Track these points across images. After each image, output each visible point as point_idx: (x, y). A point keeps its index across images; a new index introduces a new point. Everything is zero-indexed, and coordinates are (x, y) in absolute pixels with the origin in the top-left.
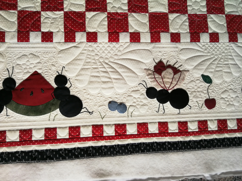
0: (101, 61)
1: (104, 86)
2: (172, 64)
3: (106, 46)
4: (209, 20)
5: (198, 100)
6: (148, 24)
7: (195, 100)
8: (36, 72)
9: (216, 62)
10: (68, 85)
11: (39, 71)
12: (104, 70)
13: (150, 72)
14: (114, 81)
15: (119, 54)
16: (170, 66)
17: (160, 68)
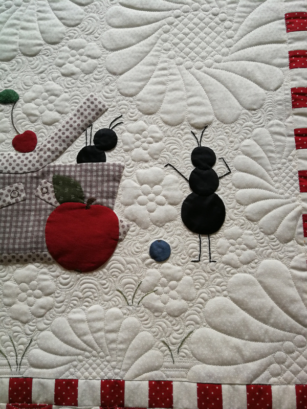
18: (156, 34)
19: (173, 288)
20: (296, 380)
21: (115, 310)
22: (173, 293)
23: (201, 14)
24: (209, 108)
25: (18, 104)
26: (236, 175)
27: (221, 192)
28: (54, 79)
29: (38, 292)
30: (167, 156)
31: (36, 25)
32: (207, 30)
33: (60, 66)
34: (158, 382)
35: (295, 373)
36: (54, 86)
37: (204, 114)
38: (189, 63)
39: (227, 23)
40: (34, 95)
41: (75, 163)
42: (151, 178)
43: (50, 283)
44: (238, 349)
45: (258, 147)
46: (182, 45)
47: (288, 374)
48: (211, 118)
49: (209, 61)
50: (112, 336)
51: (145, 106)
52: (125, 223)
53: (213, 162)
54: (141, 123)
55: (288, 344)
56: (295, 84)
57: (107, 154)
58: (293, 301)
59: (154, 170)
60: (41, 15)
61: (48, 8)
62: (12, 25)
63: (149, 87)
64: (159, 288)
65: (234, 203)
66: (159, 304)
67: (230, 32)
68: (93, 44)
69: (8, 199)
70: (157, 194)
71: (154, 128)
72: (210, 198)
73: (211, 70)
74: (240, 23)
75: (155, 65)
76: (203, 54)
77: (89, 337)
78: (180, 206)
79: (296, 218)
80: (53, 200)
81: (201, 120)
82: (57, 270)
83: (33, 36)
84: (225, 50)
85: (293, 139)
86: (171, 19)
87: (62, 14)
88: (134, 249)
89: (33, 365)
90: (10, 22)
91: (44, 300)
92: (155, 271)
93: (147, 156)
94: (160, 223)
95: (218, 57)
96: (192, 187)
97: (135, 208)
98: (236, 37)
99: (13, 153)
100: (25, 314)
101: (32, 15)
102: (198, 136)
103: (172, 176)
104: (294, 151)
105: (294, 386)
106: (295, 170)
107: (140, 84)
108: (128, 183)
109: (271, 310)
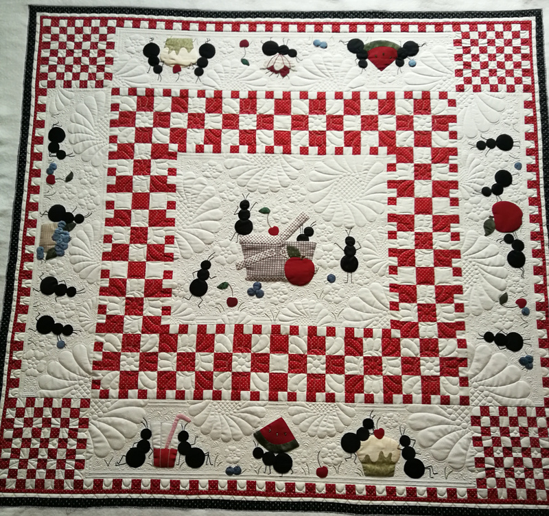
0: (332, 78)
1: (330, 59)
2: (274, 74)
3: (328, 89)
4: (239, 109)
5: (255, 47)
6: (292, 106)
7: (257, 47)
8: (381, 70)
9: (235, 75)
10: (358, 60)
11: (379, 71)
12: (330, 71)
13: (292, 68)
14: (322, 63)
15: (317, 83)
16: (276, 72)
17: (285, 72)
18: (331, 186)
19: (336, 293)
20: (383, 327)
21: (313, 301)
22: (336, 295)
23: (351, 178)
24: (353, 220)
25: (270, 214)
26: (363, 249)
27: (357, 256)
28: (286, 204)
29: (281, 293)
30: (335, 240)
31: (276, 178)
32: (353, 185)
33: (288, 198)
34: (330, 327)
35: (382, 325)
36: (286, 207)
37: (351, 223)
38: (345, 200)
39: (362, 183)
40: (277, 210)
41: (296, 241)
42: (328, 248)
43: (286, 290)
44: (361, 316)
45: (373, 238)
46: (342, 191)
47: (380, 325)
48: (354, 224)
49: (354, 199)
50: (312, 310)
51: (326, 218)
52: (317, 267)
53: (354, 244)
54: (324, 225)
55: (380, 314)
56: (389, 212)
57: (309, 238)
58: (383, 298)
59: (329, 245)
60: (279, 173)
61: (282, 170)
62: (266, 177)
63: (327, 210)
64: (331, 293)
65: (362, 260)
66: (331, 299)
67: (363, 187)
68: (303, 188)
69: (269, 255)
70: (330, 255)
71: (330, 227)
72: (352, 258)
73: (355, 204)
74: (368, 183)
75: (330, 200)
76: (351, 196)
77: (303, 310)
78: (340, 261)
79: (386, 267)
80: (287, 256)
81: (350, 225)
82: (289, 284)
83: (275, 183)
84: (361, 195)
85: (387, 235)
86: (338, 179)
87: (289, 173)
88: (321, 277)
89: (280, 320)
90: (264, 175)
91: (284, 296)
92: (329, 286)
93: (327, 240)
94: (331, 267)
95: (358, 198)
96: (345, 253)
97: (321, 260)
98: (366, 189)
99: (269, 235)
100: (276, 301)
101: (275, 173)
102: (348, 232)
103: (337, 248)
104: (387, 240)
105: (381, 330)
106: (387, 248)
107: (324, 208)
108: (318, 250)
109: (374, 302)
